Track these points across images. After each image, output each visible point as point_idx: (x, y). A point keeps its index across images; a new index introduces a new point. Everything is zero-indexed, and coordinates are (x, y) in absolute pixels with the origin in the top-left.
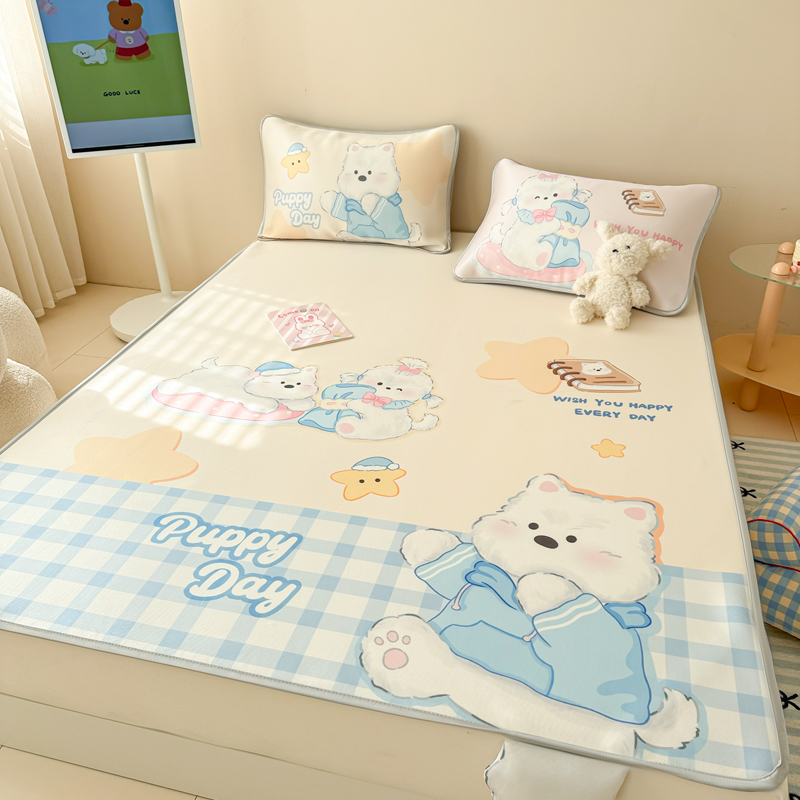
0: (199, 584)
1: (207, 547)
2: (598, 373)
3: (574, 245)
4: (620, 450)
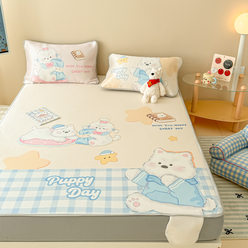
0: (70, 194)
1: (67, 184)
2: (163, 117)
4: (176, 139)
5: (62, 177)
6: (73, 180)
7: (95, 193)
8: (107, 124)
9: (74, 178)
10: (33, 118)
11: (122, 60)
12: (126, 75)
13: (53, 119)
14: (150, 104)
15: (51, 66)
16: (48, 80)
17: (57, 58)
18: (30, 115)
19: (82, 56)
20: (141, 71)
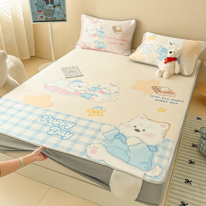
0: (50, 131)
1: (53, 123)
4: (164, 111)
5: (53, 117)
6: (60, 122)
7: (69, 135)
8: (114, 87)
9: (62, 120)
10: (64, 72)
11: (152, 38)
12: (150, 51)
13: (77, 76)
14: (161, 78)
15: (96, 36)
16: (92, 47)
17: (101, 30)
18: (63, 69)
19: (120, 31)
20: (163, 49)
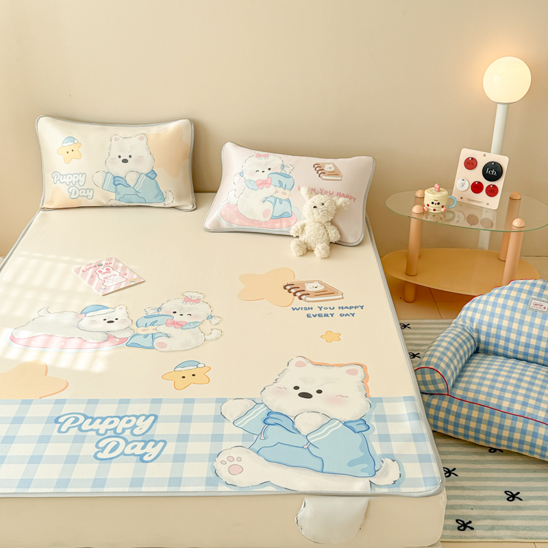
0: (102, 452)
1: (97, 431)
2: (316, 290)
3: (287, 203)
4: (337, 337)
5: (89, 415)
6: (112, 422)
7: (153, 447)
9: (115, 417)
